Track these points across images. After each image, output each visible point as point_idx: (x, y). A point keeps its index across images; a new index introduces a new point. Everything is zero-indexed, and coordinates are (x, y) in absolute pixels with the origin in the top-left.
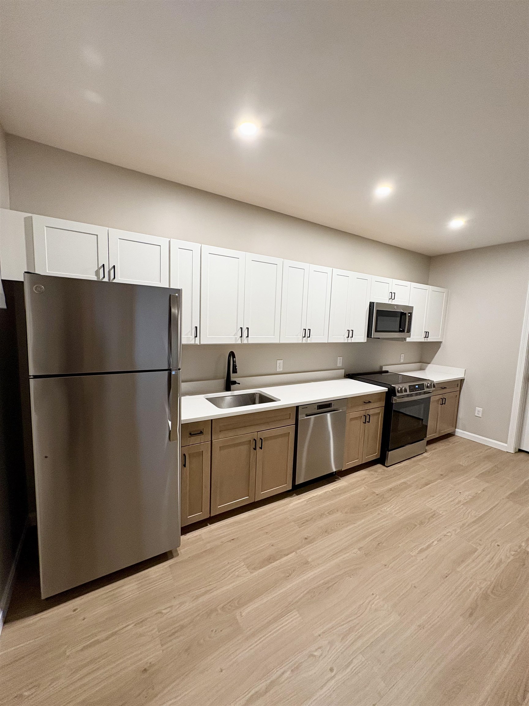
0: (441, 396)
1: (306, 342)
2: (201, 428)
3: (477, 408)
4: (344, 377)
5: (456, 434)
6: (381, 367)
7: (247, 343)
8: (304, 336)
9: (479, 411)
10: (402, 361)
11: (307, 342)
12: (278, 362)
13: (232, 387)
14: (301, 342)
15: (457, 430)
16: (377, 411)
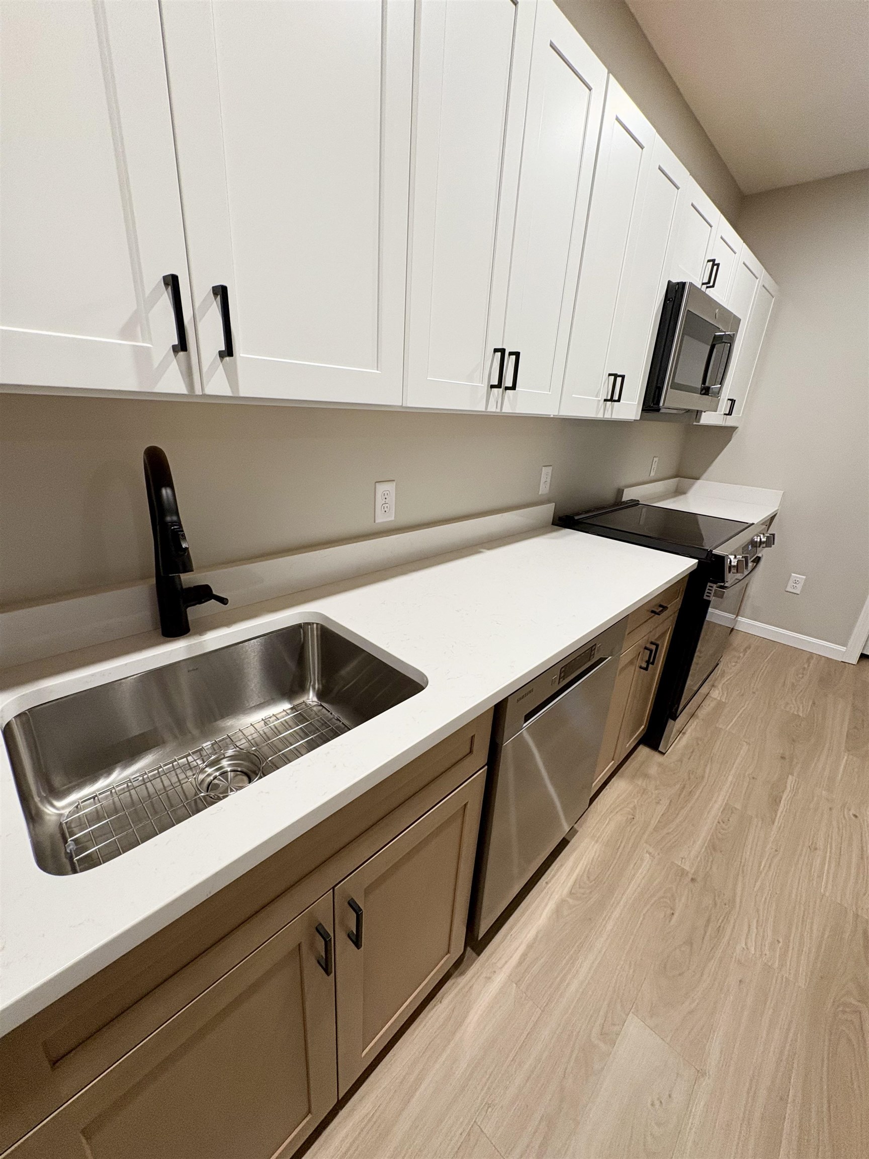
1: (498, 410)
3: (793, 574)
4: (554, 523)
6: (620, 492)
7: (228, 392)
8: (496, 383)
9: (797, 581)
11: (501, 410)
12: (380, 489)
14: (481, 407)
15: (740, 619)
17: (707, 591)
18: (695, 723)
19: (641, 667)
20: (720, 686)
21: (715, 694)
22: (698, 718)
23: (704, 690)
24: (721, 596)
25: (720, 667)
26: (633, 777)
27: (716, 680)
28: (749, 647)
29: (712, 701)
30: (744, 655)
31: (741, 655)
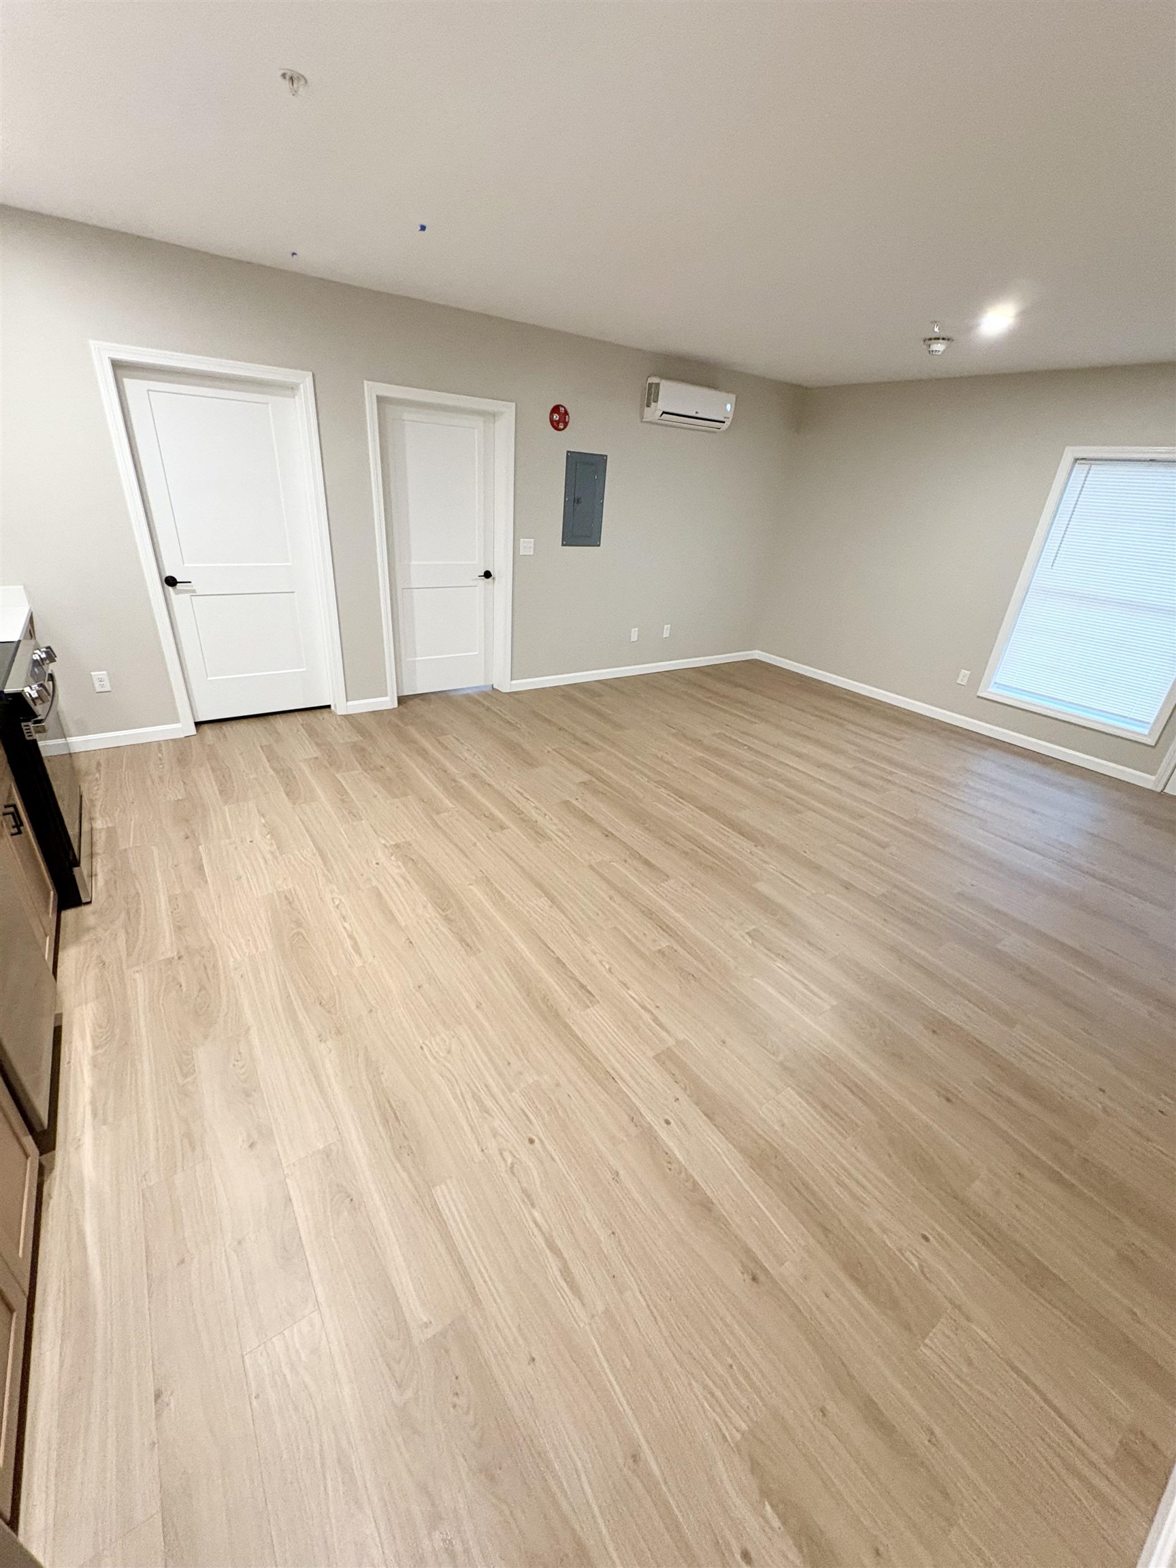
9: (100, 678)
17: (25, 732)
18: (99, 860)
19: (12, 835)
20: (98, 815)
21: (99, 824)
22: (98, 854)
23: (85, 827)
24: (44, 730)
25: (85, 798)
26: (77, 939)
27: (90, 812)
28: (99, 764)
29: (100, 833)
30: (100, 774)
31: (97, 775)
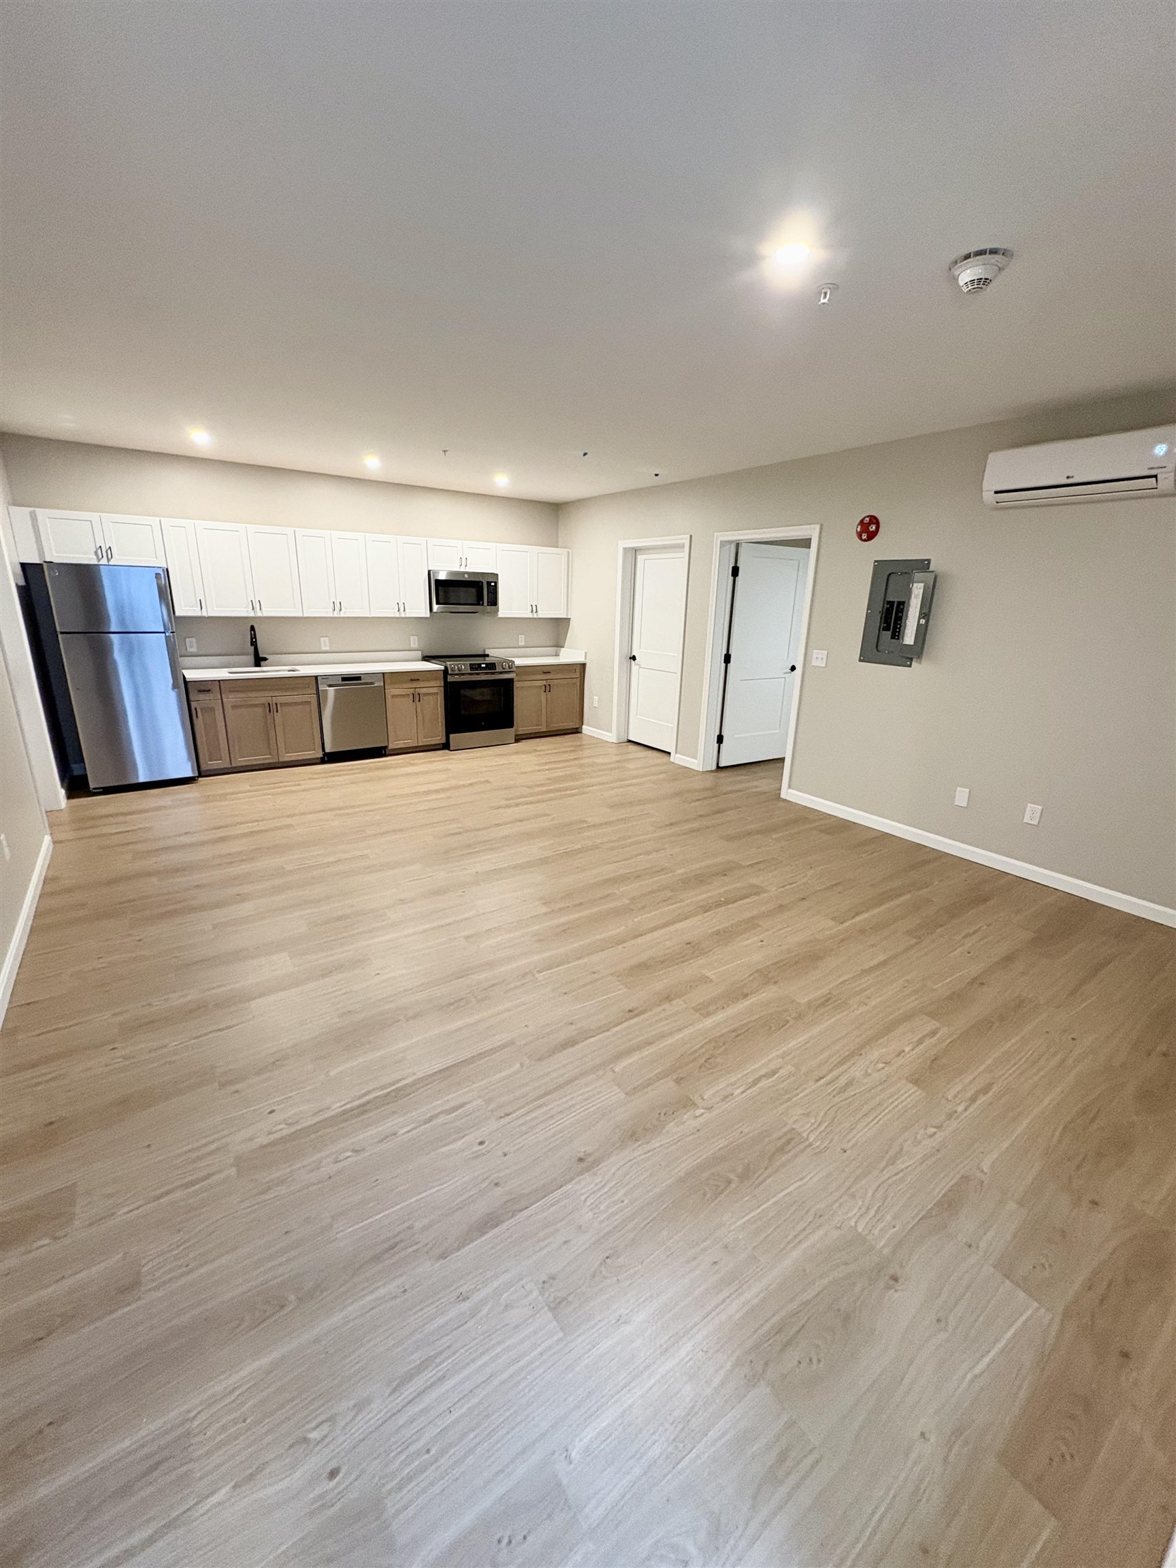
0: (544, 682)
2: (209, 687)
5: (583, 732)
9: (596, 701)
10: (522, 643)
12: (322, 639)
13: (262, 663)
15: (584, 727)
16: (435, 690)
